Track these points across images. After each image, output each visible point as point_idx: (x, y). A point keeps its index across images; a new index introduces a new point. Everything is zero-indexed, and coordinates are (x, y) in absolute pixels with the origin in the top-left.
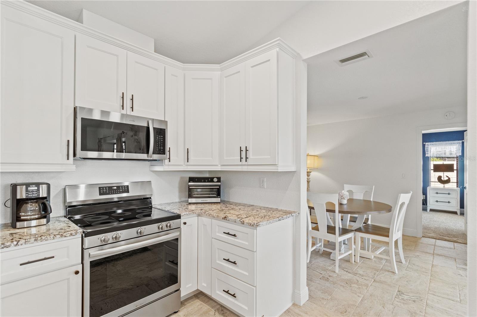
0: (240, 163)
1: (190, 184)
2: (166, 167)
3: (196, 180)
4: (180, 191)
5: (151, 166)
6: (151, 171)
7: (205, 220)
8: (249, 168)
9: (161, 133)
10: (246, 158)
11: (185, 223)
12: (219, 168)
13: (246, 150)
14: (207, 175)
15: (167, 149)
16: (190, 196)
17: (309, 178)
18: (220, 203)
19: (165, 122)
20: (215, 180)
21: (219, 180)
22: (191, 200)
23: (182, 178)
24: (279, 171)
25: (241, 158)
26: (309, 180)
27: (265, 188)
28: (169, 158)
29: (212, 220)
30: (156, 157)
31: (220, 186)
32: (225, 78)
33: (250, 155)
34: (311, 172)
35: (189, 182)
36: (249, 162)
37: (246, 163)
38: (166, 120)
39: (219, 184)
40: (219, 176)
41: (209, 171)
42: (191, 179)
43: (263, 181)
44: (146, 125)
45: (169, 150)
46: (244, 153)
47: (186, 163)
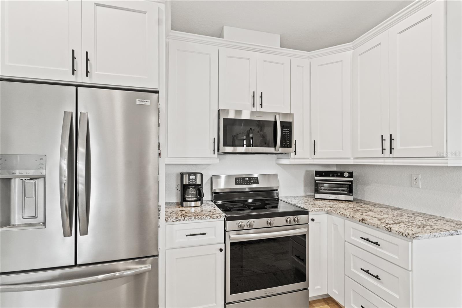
0: (382, 156)
1: (316, 178)
2: (292, 160)
3: (323, 174)
4: (306, 185)
5: (277, 159)
6: (278, 164)
7: (335, 219)
8: (395, 161)
9: (287, 127)
10: (391, 149)
11: (313, 220)
12: (351, 162)
13: (391, 139)
14: (335, 169)
15: (293, 142)
16: (317, 191)
18: (352, 201)
19: (291, 115)
20: (346, 175)
21: (351, 175)
22: (318, 196)
23: (307, 171)
24: (449, 165)
25: (383, 149)
27: (420, 187)
28: (295, 151)
29: (345, 220)
30: (282, 150)
31: (352, 182)
32: (359, 56)
33: (397, 145)
35: (316, 176)
36: (395, 153)
37: (391, 155)
38: (292, 113)
39: (352, 179)
40: (350, 170)
41: (337, 164)
42: (318, 173)
43: (416, 179)
44: (273, 120)
45: (295, 143)
46: (387, 143)
47: (313, 156)
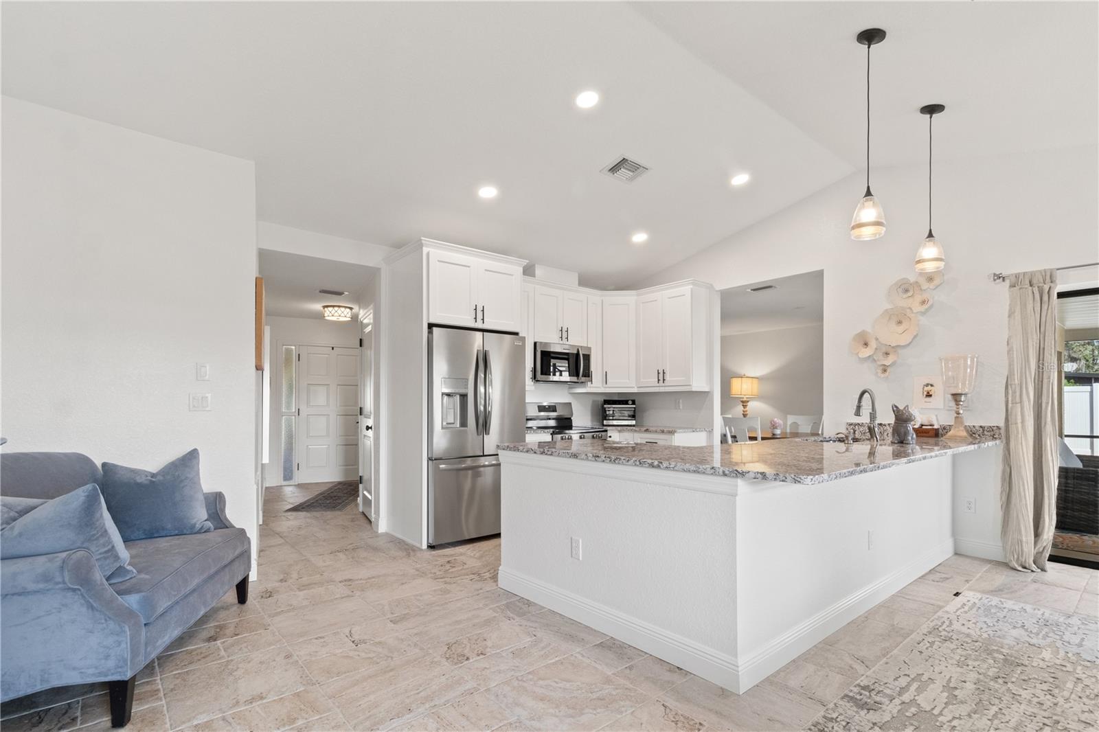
0: (658, 385)
1: (602, 406)
2: (585, 389)
3: (611, 402)
4: (593, 414)
7: (626, 435)
8: (666, 389)
9: (587, 358)
10: (664, 380)
11: (610, 437)
12: (635, 390)
13: (664, 373)
14: (620, 398)
17: (745, 410)
19: (590, 349)
20: (630, 402)
21: (634, 402)
23: (594, 401)
24: (693, 390)
25: (659, 380)
26: (745, 413)
27: (681, 409)
28: (592, 381)
29: (634, 434)
30: (583, 379)
31: (634, 408)
32: (642, 305)
33: (667, 377)
34: (748, 401)
35: (601, 404)
36: (667, 383)
37: (664, 385)
38: (591, 346)
39: (634, 406)
40: (633, 399)
41: (619, 393)
42: (605, 402)
43: (679, 402)
44: (575, 352)
45: (592, 373)
46: (661, 375)
47: (605, 385)
